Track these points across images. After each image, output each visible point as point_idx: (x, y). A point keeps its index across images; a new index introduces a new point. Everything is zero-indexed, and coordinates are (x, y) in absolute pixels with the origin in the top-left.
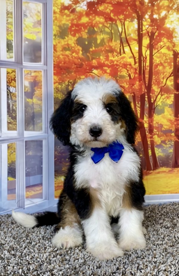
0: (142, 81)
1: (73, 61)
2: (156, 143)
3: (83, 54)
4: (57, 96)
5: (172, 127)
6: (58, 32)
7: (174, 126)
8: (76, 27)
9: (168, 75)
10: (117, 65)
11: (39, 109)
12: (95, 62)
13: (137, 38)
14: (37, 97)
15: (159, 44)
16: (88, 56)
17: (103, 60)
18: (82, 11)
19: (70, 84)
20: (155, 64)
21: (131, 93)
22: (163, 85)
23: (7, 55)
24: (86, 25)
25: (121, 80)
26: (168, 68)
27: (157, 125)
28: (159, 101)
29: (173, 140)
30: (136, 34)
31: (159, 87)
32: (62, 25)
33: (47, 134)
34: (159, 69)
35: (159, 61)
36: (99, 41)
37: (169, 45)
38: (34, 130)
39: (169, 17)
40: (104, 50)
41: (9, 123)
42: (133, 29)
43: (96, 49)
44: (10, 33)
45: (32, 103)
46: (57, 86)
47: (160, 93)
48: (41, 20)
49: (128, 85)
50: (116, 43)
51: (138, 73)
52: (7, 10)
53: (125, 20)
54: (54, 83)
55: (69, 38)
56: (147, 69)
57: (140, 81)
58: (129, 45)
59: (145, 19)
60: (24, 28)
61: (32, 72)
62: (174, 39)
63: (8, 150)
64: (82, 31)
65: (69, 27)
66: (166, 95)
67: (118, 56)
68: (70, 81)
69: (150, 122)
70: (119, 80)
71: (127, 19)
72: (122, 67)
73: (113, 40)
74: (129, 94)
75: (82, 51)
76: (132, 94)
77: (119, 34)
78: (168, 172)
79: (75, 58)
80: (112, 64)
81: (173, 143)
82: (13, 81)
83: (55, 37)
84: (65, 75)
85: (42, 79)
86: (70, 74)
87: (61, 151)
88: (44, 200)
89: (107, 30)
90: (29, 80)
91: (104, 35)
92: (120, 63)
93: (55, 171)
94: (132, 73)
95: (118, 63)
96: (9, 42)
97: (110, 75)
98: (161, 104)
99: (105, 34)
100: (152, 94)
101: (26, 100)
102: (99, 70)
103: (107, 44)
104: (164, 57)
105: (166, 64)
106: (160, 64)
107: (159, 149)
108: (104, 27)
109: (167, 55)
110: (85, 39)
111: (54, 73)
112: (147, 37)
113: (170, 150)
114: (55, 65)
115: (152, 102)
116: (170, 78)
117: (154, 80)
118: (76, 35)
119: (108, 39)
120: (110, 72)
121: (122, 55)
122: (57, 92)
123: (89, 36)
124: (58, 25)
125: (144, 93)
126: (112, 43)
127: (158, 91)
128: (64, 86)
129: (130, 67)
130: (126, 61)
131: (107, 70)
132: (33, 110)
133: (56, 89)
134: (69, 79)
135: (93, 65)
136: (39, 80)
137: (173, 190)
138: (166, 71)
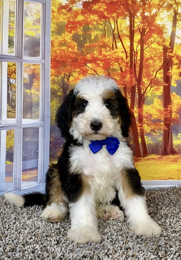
0: (133, 74)
1: (69, 55)
2: (146, 132)
3: (78, 49)
4: (53, 88)
5: (161, 116)
6: (56, 29)
7: (163, 115)
8: (72, 24)
9: (158, 68)
10: (109, 59)
11: (37, 99)
12: (89, 57)
13: (128, 34)
14: (35, 87)
15: (150, 39)
16: (83, 51)
18: (78, 10)
19: (65, 76)
20: (146, 58)
21: (122, 85)
22: (153, 78)
23: (9, 50)
24: (82, 22)
25: (113, 73)
26: (157, 62)
27: (146, 115)
28: (148, 92)
29: (162, 129)
30: (128, 31)
31: (149, 80)
32: (59, 23)
33: (43, 122)
34: (149, 63)
35: (149, 56)
36: (93, 38)
37: (159, 40)
38: (31, 118)
39: (159, 15)
40: (97, 46)
41: (8, 111)
42: (125, 26)
43: (91, 44)
44: (12, 30)
45: (30, 93)
46: (53, 78)
47: (150, 85)
48: (40, 18)
49: (119, 77)
50: (109, 39)
51: (129, 66)
52: (10, 10)
53: (118, 17)
54: (51, 76)
55: (65, 34)
56: (138, 63)
57: (131, 74)
58: (121, 41)
59: (137, 16)
60: (25, 26)
61: (31, 66)
62: (164, 35)
63: (7, 136)
64: (78, 28)
65: (66, 24)
66: (155, 87)
67: (110, 51)
68: (66, 74)
69: (140, 112)
70: (111, 73)
71: (120, 17)
72: (114, 61)
73: (106, 37)
75: (77, 46)
76: (124, 86)
77: (112, 30)
78: (157, 159)
79: (71, 52)
80: (105, 58)
81: (162, 131)
82: (13, 74)
83: (53, 34)
84: (61, 68)
85: (40, 71)
86: (66, 67)
87: (56, 137)
88: (39, 183)
89: (100, 27)
90: (28, 73)
92: (112, 57)
93: (50, 156)
94: (123, 66)
95: (111, 58)
96: (10, 39)
97: (102, 69)
98: (150, 96)
99: (98, 31)
100: (142, 86)
101: (25, 91)
102: (92, 64)
103: (101, 40)
104: (154, 51)
105: (156, 58)
106: (150, 58)
107: (149, 137)
108: (98, 24)
109: (157, 49)
110: (80, 35)
111: (51, 66)
112: (138, 33)
113: (159, 138)
114: (52, 59)
115: (142, 93)
116: (160, 71)
117: (144, 73)
118: (72, 31)
119: (102, 35)
120: (103, 66)
121: (115, 50)
122: (53, 84)
123: (84, 32)
124: (55, 23)
125: (134, 85)
126: (105, 39)
127: (148, 83)
128: (60, 78)
129: (122, 61)
130: (118, 55)
131: (100, 64)
132: (31, 100)
133: (53, 81)
134: (64, 71)
135: (87, 59)
136: (38, 72)
137: (162, 176)
138: (157, 65)
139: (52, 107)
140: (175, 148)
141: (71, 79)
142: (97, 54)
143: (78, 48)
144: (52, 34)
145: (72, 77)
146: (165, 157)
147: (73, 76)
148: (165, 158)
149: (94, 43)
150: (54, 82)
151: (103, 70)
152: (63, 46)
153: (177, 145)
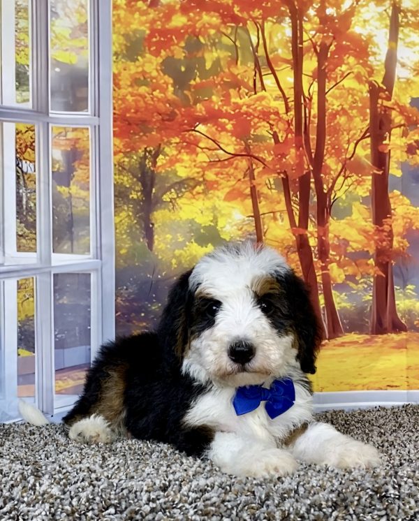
0: (303, 148)
1: (155, 107)
2: (334, 281)
3: (175, 93)
4: (120, 181)
5: (369, 245)
6: (123, 47)
7: (372, 242)
8: (160, 36)
9: (358, 135)
10: (247, 114)
11: (84, 208)
12: (201, 109)
13: (290, 57)
14: (78, 181)
15: (339, 68)
16: (186, 97)
17: (217, 103)
18: (172, 4)
19: (147, 154)
20: (330, 111)
21: (279, 174)
22: (348, 156)
23: (17, 95)
24: (182, 31)
25: (256, 145)
26: (357, 120)
27: (336, 242)
28: (339, 190)
29: (372, 274)
30: (288, 50)
31: (340, 161)
32: (131, 33)
33: (99, 260)
34: (338, 122)
35: (338, 106)
36: (208, 65)
37: (360, 70)
38: (72, 252)
39: (359, 12)
40: (219, 84)
41: (19, 236)
42: (282, 39)
43: (204, 81)
44: (23, 50)
45: (68, 195)
46: (120, 160)
47: (342, 173)
48: (86, 22)
49: (272, 155)
50: (246, 68)
51: (294, 130)
52: (16, 3)
53: (264, 19)
54: (115, 154)
55: (145, 59)
56: (313, 122)
57: (297, 148)
58: (274, 73)
59: (308, 16)
60: (52, 40)
61: (68, 131)
62: (371, 58)
63: (18, 292)
64: (174, 45)
65: (146, 36)
66: (355, 177)
67: (249, 95)
68: (148, 149)
69: (322, 234)
70: (252, 145)
71: (270, 18)
72: (258, 117)
73: (239, 62)
74: (276, 175)
75: (174, 85)
76: (282, 175)
77: (251, 48)
78: (362, 344)
79: (159, 100)
80: (237, 111)
81: (372, 280)
82: (29, 150)
83: (117, 58)
84: (137, 137)
85: (88, 144)
86: (148, 134)
87: (129, 296)
89: (225, 40)
90: (63, 148)
91: (219, 51)
92: (255, 110)
94: (280, 131)
95: (251, 111)
96: (20, 70)
97: (232, 136)
98: (344, 197)
99: (221, 49)
100: (325, 175)
101: (56, 188)
102: (209, 125)
103: (227, 70)
104: (350, 96)
105: (355, 111)
106: (341, 113)
107: (341, 294)
108: (219, 35)
109: (355, 92)
110: (180, 60)
111: (114, 131)
112: (312, 55)
113: (365, 295)
114: (116, 116)
115: (325, 191)
116: (364, 140)
117: (328, 144)
118: (160, 52)
119: (229, 59)
120: (232, 129)
121: (260, 94)
122: (120, 173)
123: (189, 53)
124: (122, 33)
125: (306, 173)
126: (238, 69)
127: (337, 169)
128: (136, 160)
129: (277, 117)
130: (266, 105)
131: (227, 124)
132: (70, 210)
133: (119, 166)
134: (145, 144)
135: (197, 114)
136: (84, 147)
137: (370, 382)
138: (355, 127)
139: (118, 227)
140: (402, 317)
141: (161, 160)
142: (220, 103)
143: (174, 91)
144: (115, 57)
145: (163, 157)
146: (380, 338)
147: (165, 155)
148: (380, 340)
149: (212, 77)
150: (121, 168)
151: (234, 139)
152: (142, 85)
153: (405, 311)
